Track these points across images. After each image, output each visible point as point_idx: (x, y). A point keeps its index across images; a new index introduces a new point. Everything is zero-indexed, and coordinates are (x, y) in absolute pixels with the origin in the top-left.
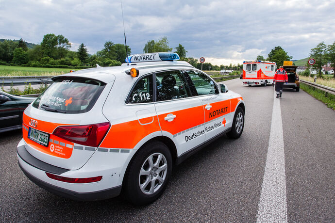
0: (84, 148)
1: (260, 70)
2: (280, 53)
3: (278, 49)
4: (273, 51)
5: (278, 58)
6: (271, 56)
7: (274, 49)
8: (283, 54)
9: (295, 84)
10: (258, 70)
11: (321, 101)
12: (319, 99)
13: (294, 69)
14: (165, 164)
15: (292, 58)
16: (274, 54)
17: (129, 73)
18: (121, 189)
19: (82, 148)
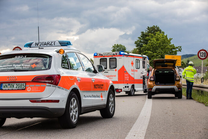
0: (52, 86)
1: (123, 67)
2: (157, 40)
3: (154, 30)
4: (144, 35)
5: (154, 49)
6: (141, 46)
7: (145, 31)
8: (164, 42)
9: (175, 87)
10: (119, 67)
11: (203, 103)
12: (202, 101)
13: (172, 64)
14: (77, 108)
15: (180, 50)
16: (146, 42)
17: (58, 52)
18: (65, 110)
19: (51, 86)
